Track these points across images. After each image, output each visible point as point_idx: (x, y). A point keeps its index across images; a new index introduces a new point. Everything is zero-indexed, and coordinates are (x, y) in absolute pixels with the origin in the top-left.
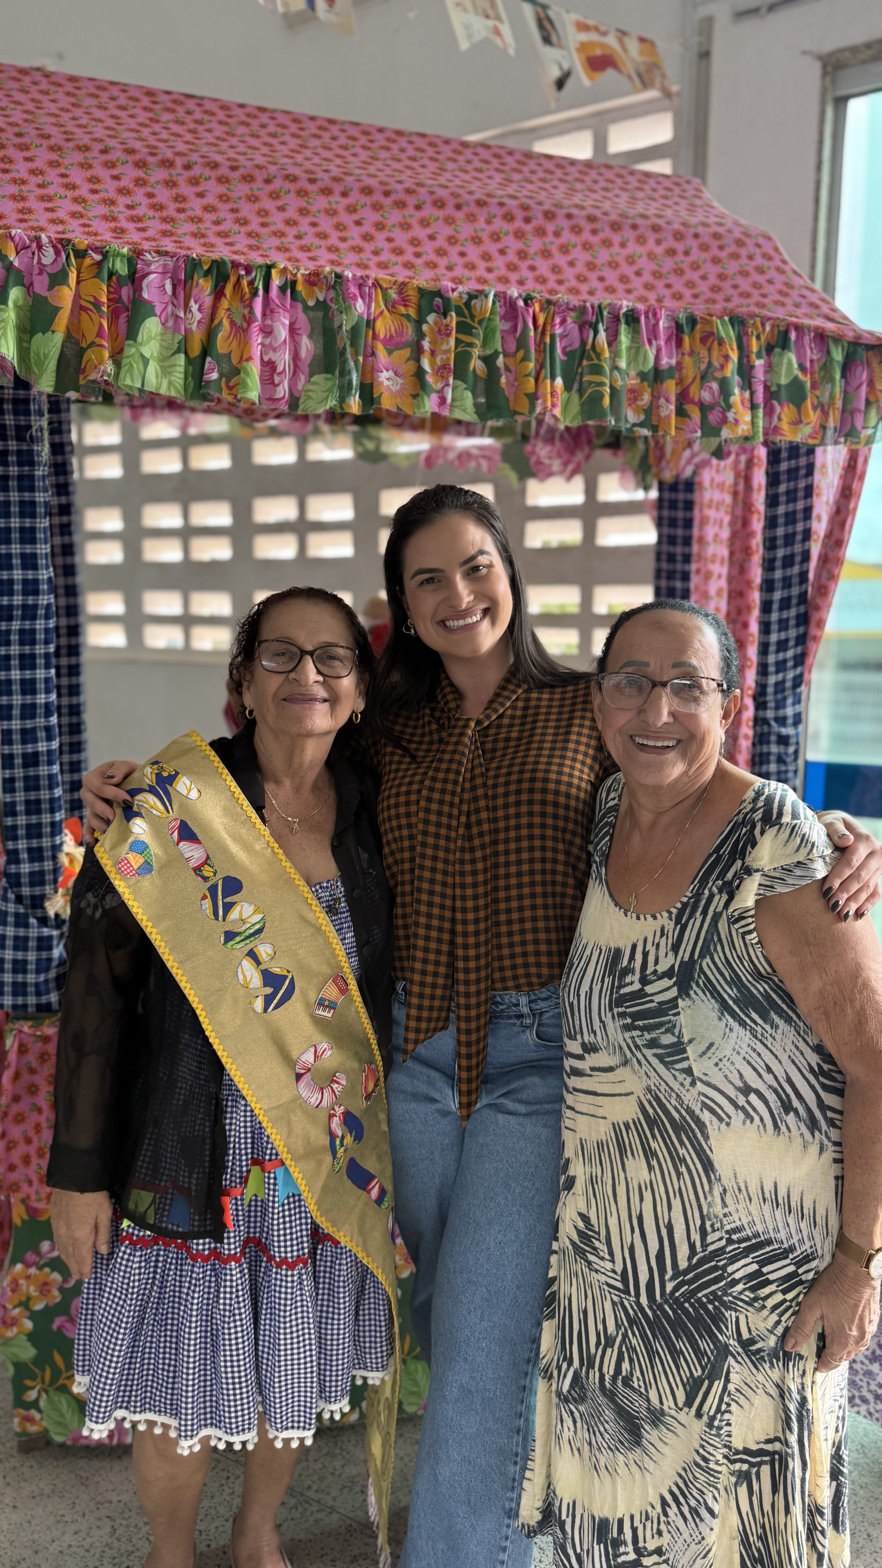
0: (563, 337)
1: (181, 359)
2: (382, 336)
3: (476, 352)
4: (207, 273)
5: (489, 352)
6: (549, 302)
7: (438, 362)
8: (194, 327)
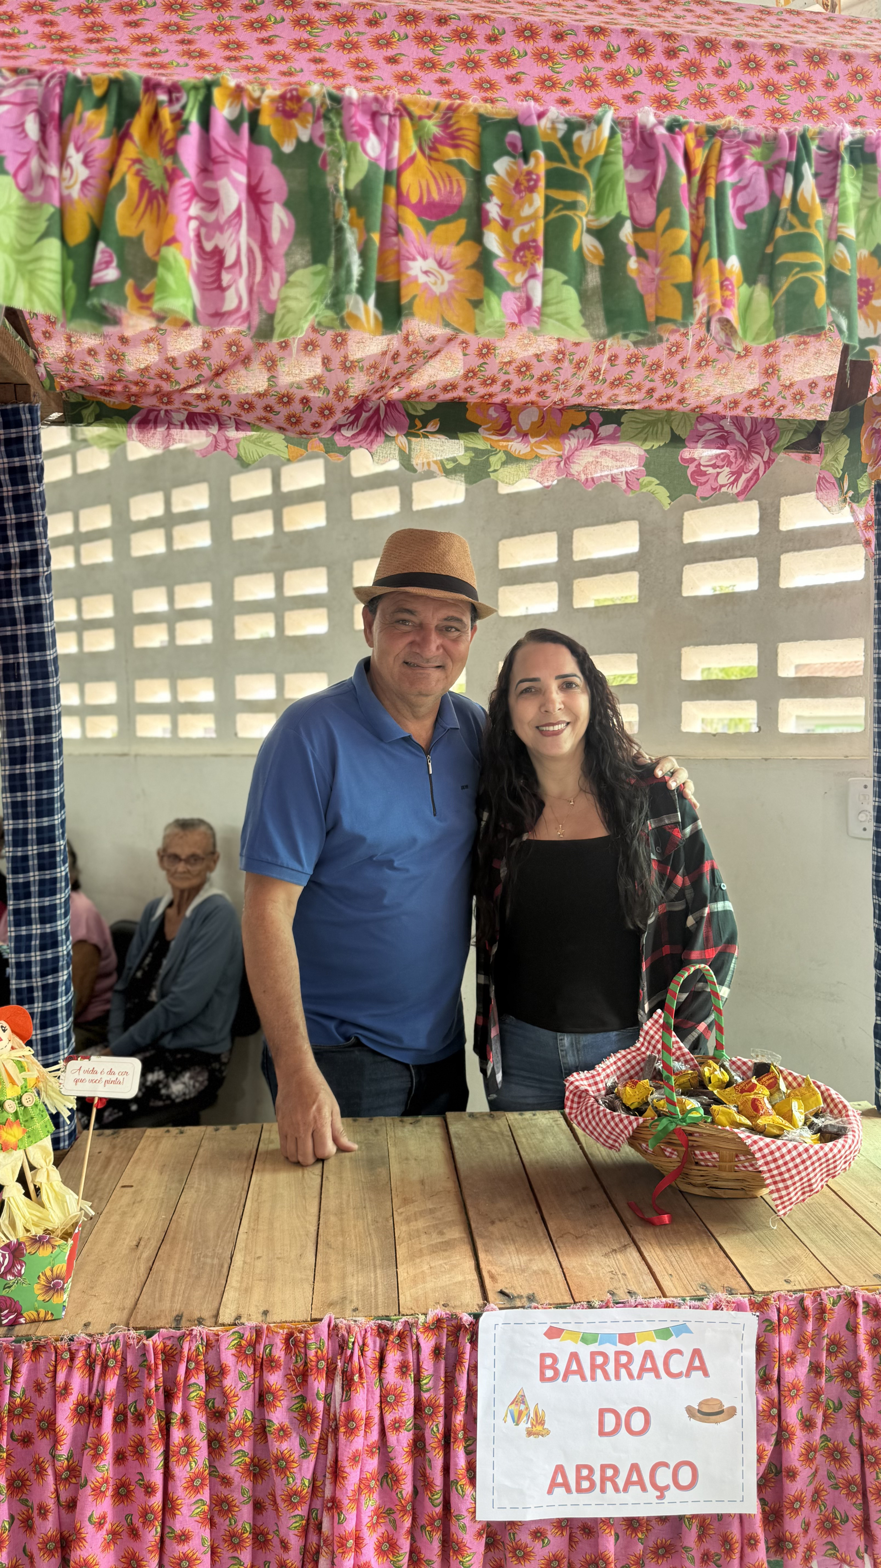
0: (738, 189)
1: (53, 248)
2: (414, 199)
3: (583, 219)
4: (100, 103)
5: (605, 219)
6: (712, 132)
7: (517, 239)
8: (75, 192)
